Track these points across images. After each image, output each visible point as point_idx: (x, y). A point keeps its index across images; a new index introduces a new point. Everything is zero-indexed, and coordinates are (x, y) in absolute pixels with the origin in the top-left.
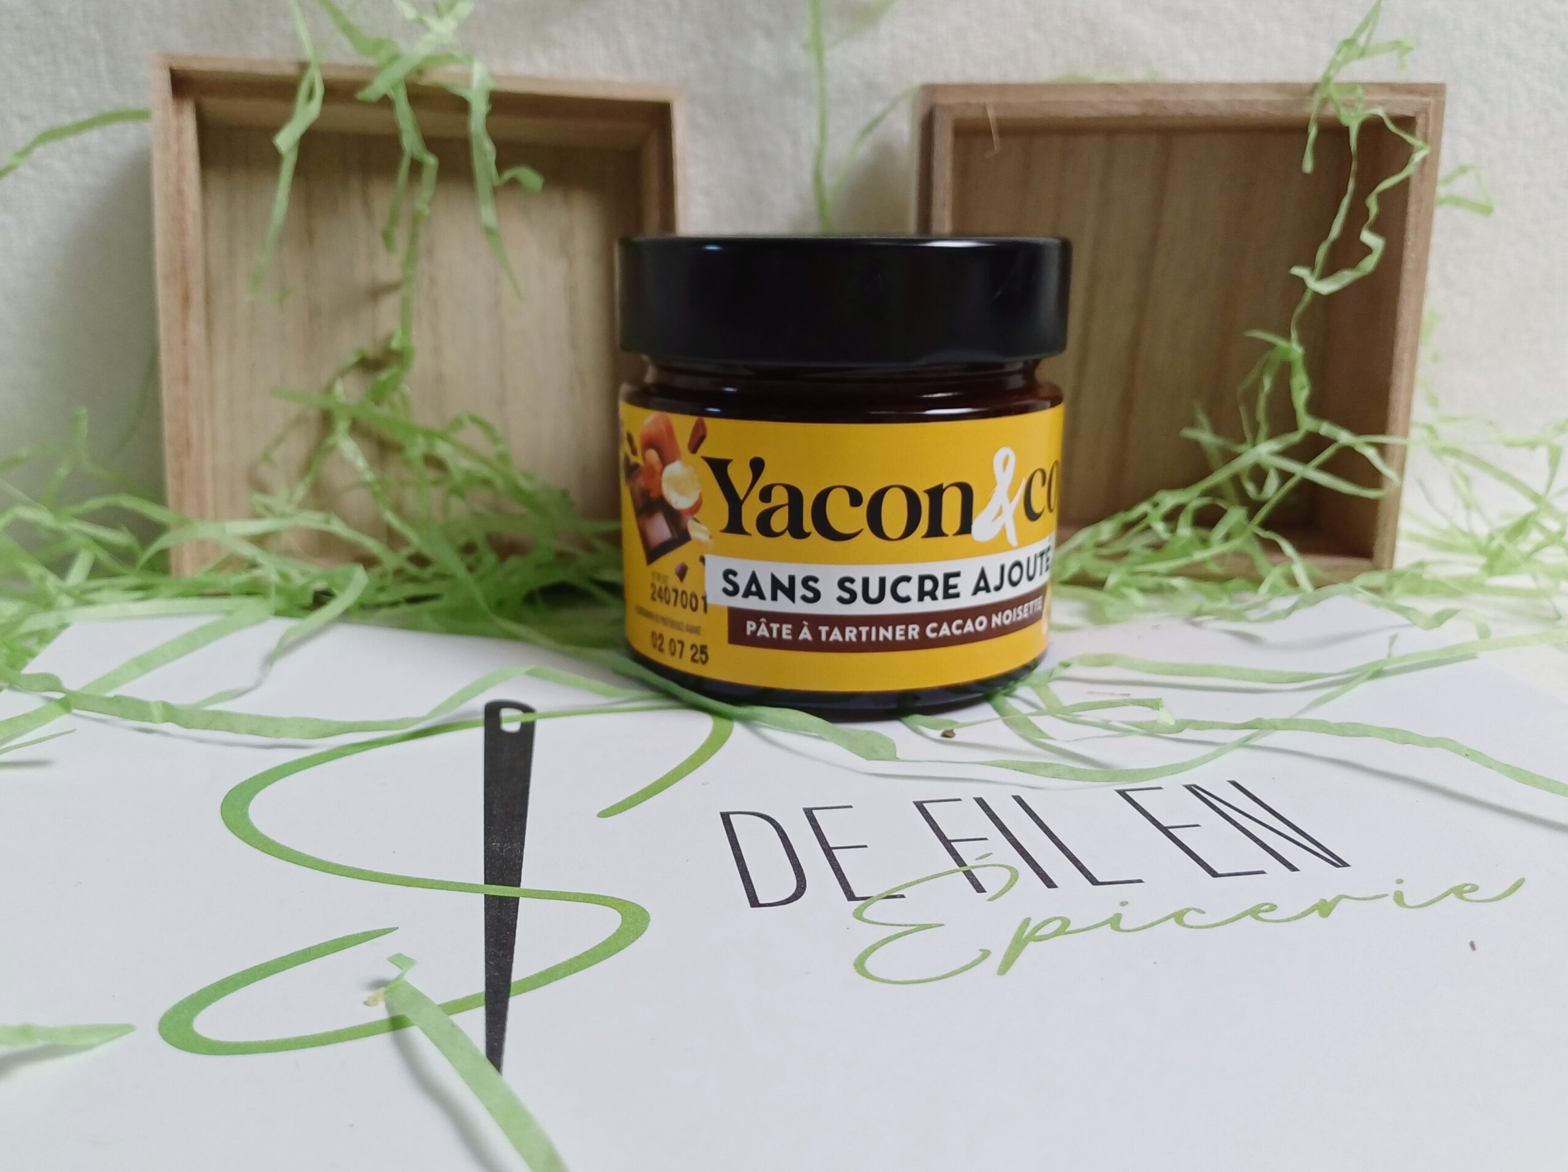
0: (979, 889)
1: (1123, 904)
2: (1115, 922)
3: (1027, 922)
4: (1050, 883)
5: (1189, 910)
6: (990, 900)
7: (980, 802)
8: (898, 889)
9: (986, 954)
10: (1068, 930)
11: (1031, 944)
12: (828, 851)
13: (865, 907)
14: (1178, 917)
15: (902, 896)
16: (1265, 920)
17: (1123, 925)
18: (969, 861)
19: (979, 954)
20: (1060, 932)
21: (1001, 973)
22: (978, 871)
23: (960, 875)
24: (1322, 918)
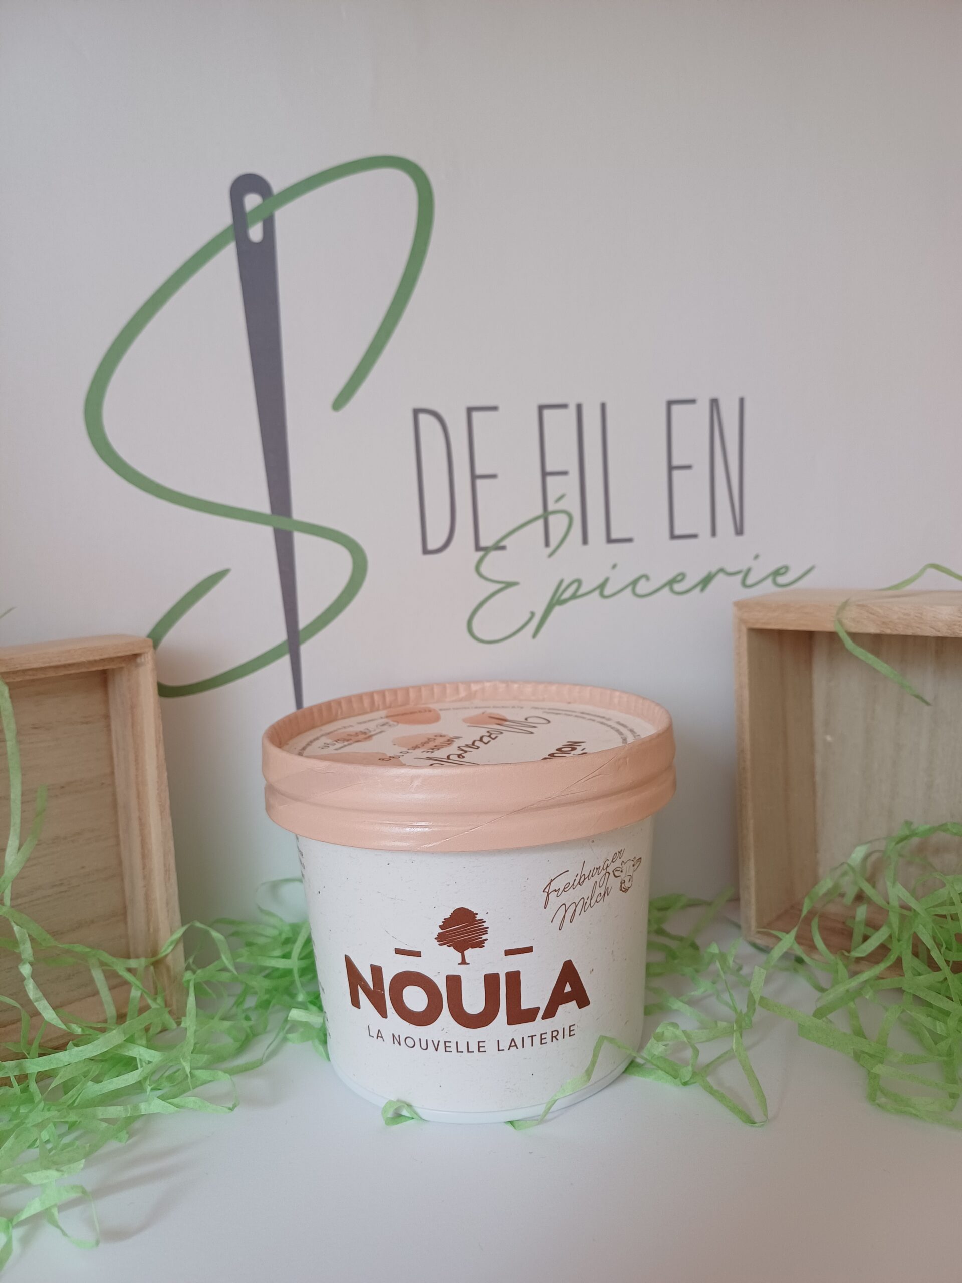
0: (547, 544)
1: (614, 566)
2: (602, 587)
3: (561, 582)
4: (585, 541)
5: (643, 577)
6: (551, 555)
7: (579, 408)
8: (502, 539)
9: (533, 614)
10: (581, 592)
11: (557, 609)
12: (474, 477)
13: (482, 559)
14: (635, 583)
15: (503, 548)
16: (675, 592)
18: (551, 507)
19: (528, 616)
20: (574, 597)
21: (534, 636)
22: (552, 519)
23: (540, 523)
24: (703, 590)
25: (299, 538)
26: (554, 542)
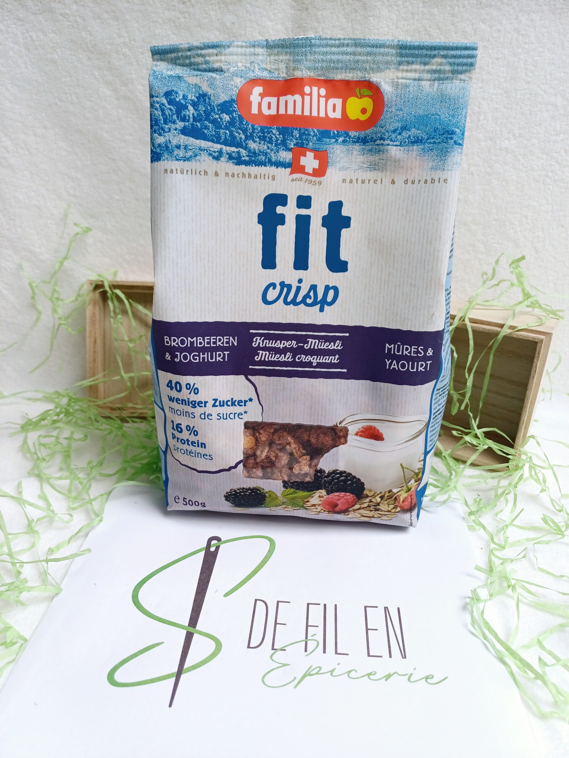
0: (306, 651)
1: (339, 664)
2: (332, 671)
3: (312, 666)
4: (324, 652)
5: (354, 670)
6: (306, 656)
7: (325, 605)
8: (285, 647)
9: (295, 678)
10: (319, 673)
11: (308, 677)
12: (276, 623)
13: (274, 653)
14: (350, 672)
15: (285, 650)
16: (371, 679)
17: (334, 674)
18: (308, 638)
19: (293, 678)
20: (317, 673)
21: (295, 687)
22: (309, 643)
23: (304, 643)
24: (386, 680)
25: (196, 637)
26: (309, 650)
